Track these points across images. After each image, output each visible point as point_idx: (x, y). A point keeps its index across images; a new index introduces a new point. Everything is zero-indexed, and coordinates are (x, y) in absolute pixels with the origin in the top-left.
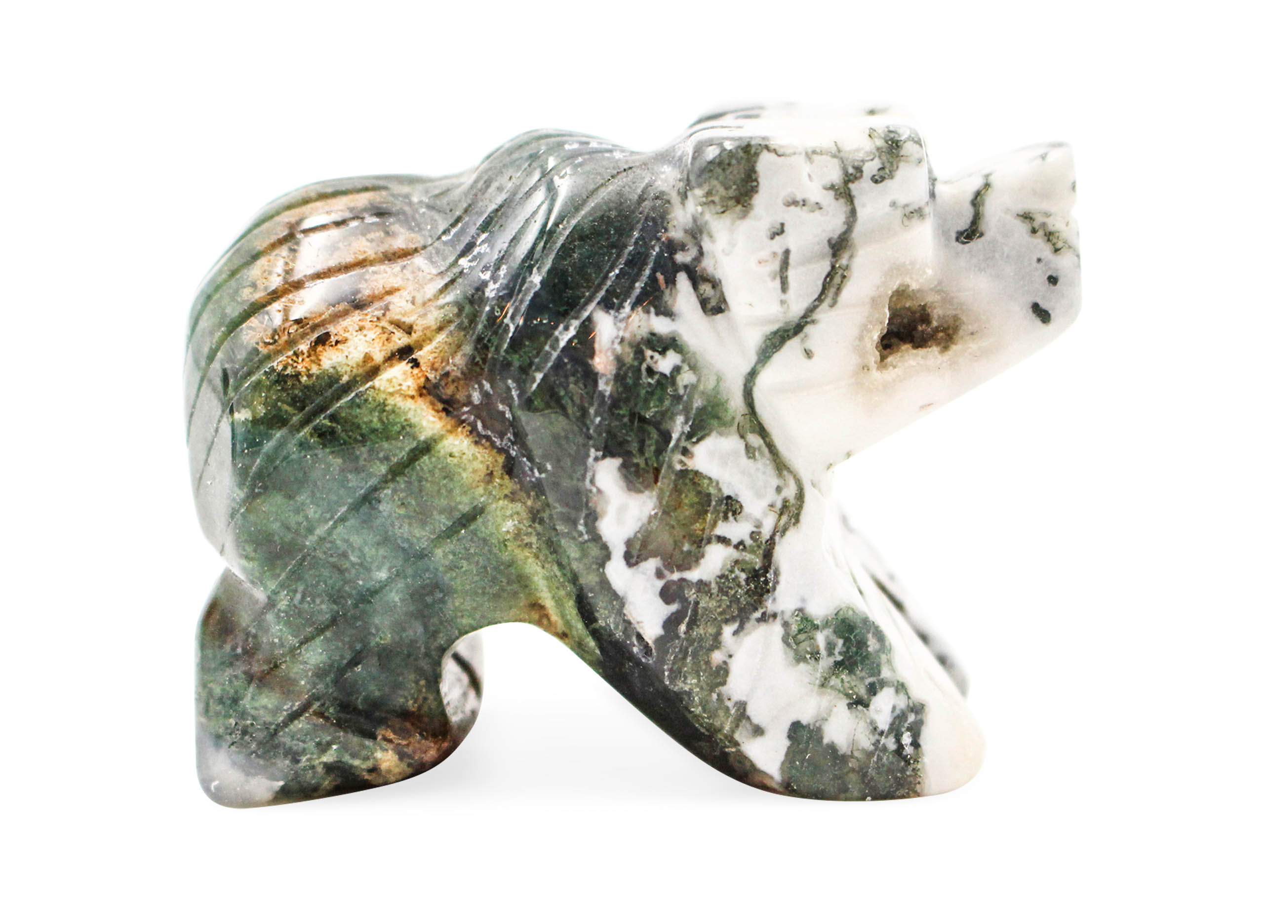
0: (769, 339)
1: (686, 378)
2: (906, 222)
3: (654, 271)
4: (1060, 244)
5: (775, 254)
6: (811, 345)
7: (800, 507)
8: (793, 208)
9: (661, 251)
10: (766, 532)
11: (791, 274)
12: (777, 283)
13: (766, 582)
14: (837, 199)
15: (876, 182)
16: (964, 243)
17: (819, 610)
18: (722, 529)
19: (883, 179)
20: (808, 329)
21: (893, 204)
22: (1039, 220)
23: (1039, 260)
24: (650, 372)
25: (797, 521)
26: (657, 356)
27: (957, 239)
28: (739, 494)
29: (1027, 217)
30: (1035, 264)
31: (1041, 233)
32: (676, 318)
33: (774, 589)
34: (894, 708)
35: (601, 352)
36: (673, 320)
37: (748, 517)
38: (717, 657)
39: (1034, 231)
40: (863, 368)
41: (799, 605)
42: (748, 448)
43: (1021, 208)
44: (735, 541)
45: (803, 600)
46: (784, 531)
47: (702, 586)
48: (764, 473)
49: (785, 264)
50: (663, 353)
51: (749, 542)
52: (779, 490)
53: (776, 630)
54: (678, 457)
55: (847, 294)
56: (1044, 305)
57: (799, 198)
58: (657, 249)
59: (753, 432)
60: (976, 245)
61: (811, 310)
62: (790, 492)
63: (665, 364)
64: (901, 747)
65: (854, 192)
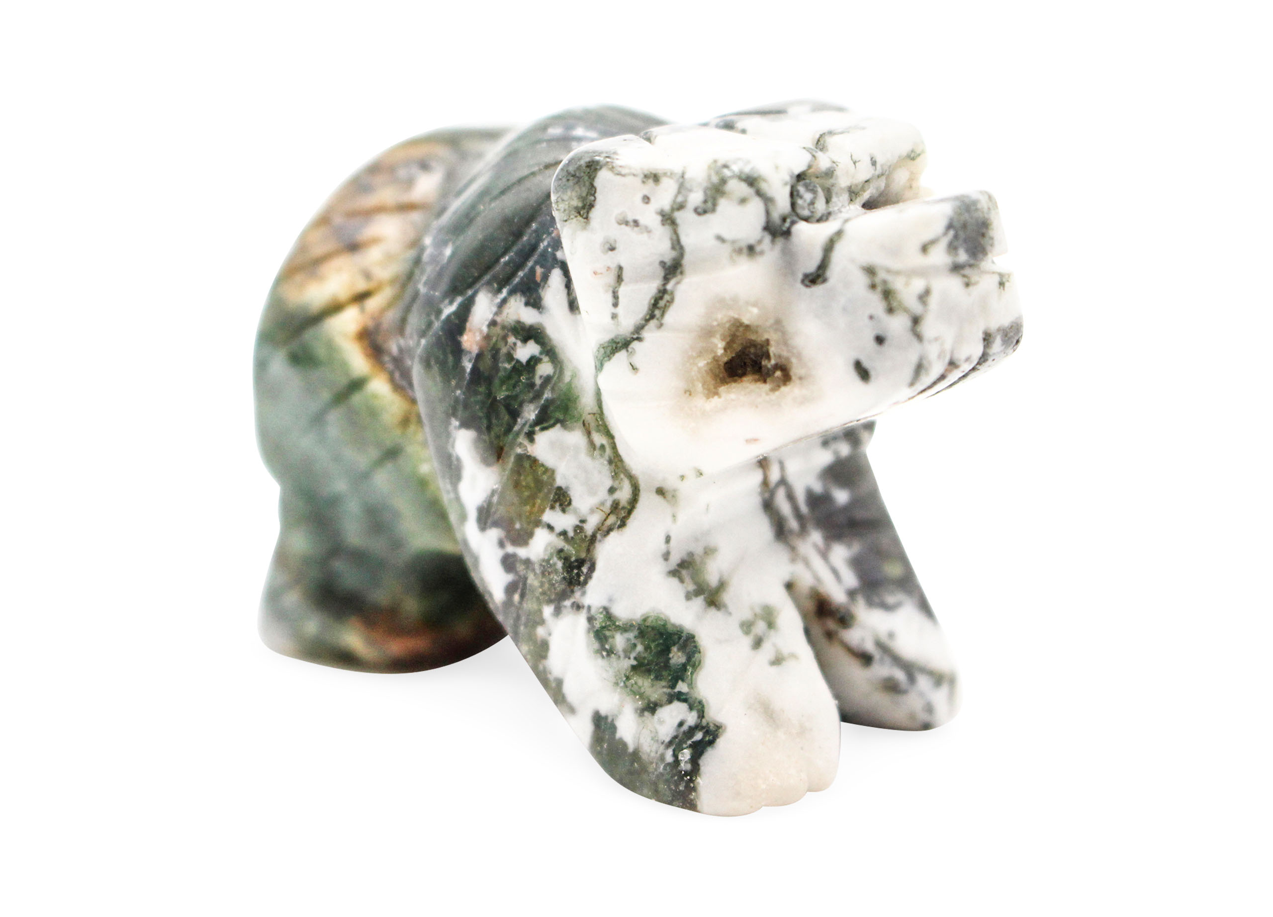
0: (603, 348)
1: (545, 369)
2: (735, 256)
3: (536, 263)
4: (895, 304)
5: (609, 268)
6: (637, 360)
7: (630, 512)
8: (623, 226)
9: (549, 245)
10: (589, 528)
11: (622, 291)
12: (609, 298)
13: (578, 575)
14: (663, 225)
15: (699, 214)
16: (807, 286)
17: (624, 611)
18: (549, 516)
19: (705, 212)
20: (635, 345)
21: (720, 239)
22: (882, 275)
23: (871, 317)
24: (510, 357)
25: (623, 525)
26: (519, 343)
27: (803, 282)
28: (570, 486)
29: (870, 271)
30: (867, 320)
31: (879, 289)
32: (544, 311)
33: (586, 582)
34: (681, 724)
35: (470, 330)
36: (540, 313)
37: (576, 511)
38: (540, 631)
39: (873, 286)
40: (685, 393)
41: (605, 603)
42: (592, 444)
43: (867, 260)
44: (558, 529)
45: (610, 600)
46: (610, 530)
47: (527, 562)
48: (600, 472)
49: (619, 279)
50: (525, 340)
51: (571, 534)
52: (612, 490)
53: (581, 620)
54: (522, 439)
55: (671, 317)
56: (866, 364)
57: (630, 218)
58: (546, 243)
59: (598, 431)
60: (818, 289)
61: (639, 329)
62: (624, 494)
63: (525, 352)
64: (677, 762)
65: (678, 221)
